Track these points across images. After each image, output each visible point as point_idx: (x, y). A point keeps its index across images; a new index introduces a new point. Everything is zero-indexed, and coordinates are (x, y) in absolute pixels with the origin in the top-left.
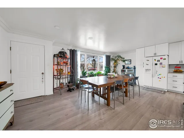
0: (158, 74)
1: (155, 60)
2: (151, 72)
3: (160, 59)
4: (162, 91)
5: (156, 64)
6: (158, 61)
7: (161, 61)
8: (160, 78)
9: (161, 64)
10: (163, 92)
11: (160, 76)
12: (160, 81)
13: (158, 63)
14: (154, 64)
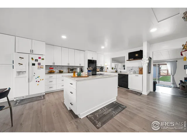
0: (36, 76)
1: (32, 58)
2: (26, 75)
3: (37, 58)
4: (40, 97)
5: (34, 64)
6: (36, 60)
7: (40, 61)
8: (39, 82)
9: (39, 64)
10: (42, 98)
11: (38, 79)
12: (38, 85)
13: (36, 63)
14: (31, 64)
